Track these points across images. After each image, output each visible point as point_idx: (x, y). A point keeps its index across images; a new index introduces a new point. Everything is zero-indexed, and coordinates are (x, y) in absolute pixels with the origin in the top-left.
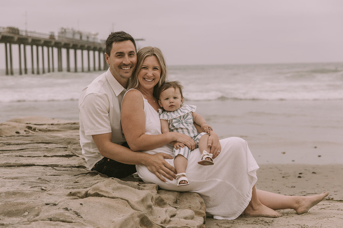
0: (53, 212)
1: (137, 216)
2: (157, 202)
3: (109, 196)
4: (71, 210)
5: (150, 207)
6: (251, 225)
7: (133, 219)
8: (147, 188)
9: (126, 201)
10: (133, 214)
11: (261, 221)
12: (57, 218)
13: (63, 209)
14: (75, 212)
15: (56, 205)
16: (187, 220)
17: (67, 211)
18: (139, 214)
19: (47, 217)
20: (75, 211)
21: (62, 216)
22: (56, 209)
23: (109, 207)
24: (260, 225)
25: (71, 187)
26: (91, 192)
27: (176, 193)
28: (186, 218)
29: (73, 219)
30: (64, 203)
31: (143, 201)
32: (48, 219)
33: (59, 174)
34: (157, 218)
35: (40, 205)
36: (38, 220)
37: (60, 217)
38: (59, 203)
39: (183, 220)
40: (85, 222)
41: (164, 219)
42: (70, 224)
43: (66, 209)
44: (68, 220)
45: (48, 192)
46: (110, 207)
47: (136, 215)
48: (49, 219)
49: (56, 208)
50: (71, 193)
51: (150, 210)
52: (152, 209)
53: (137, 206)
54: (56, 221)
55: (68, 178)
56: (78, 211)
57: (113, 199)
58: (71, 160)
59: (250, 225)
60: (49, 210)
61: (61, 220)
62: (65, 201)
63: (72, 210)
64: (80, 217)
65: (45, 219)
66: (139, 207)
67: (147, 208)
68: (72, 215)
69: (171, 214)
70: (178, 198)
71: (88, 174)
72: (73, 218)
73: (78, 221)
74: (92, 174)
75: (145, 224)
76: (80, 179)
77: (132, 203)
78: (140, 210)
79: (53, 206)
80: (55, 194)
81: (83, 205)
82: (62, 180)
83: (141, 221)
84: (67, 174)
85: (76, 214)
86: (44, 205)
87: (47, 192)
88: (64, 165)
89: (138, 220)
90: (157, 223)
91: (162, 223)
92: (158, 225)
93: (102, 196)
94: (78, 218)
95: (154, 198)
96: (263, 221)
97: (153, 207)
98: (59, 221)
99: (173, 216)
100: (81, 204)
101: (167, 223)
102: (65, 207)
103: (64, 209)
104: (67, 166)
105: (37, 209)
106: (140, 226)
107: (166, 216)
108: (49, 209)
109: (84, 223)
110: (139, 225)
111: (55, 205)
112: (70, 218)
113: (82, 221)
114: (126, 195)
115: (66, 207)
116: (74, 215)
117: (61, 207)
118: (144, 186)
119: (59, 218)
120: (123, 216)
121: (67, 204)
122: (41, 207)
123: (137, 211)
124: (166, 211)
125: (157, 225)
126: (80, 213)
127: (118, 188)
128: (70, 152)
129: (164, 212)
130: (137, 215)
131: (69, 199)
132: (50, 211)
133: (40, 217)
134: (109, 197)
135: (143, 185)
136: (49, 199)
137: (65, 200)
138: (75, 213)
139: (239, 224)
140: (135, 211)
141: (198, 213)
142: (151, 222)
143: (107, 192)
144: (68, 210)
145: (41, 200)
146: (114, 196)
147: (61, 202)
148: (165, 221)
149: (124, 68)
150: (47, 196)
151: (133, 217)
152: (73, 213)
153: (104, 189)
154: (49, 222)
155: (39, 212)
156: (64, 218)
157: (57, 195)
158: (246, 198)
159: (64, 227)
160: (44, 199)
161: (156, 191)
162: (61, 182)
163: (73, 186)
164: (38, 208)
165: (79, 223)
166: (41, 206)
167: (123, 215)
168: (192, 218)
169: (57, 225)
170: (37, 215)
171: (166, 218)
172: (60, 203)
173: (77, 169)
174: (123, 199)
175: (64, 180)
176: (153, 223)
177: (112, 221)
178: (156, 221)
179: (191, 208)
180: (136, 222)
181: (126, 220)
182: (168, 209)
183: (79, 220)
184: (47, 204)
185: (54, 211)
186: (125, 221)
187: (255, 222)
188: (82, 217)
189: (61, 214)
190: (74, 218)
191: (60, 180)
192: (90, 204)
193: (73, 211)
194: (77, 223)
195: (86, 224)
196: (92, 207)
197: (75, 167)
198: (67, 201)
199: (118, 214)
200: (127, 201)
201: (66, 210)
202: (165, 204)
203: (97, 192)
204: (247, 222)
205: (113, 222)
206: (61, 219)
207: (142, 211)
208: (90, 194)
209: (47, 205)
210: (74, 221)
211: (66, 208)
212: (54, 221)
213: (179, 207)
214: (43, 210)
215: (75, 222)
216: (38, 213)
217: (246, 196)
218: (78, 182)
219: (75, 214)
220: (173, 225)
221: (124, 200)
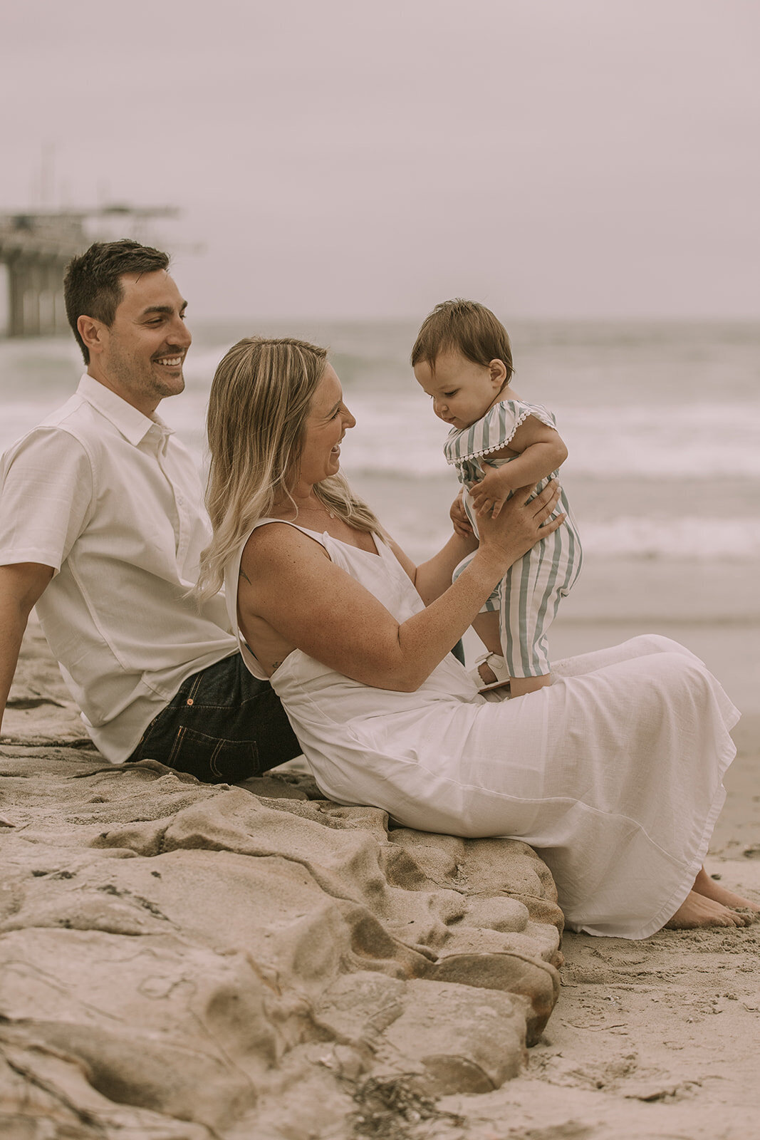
0: (67, 899)
1: (342, 917)
2: (393, 872)
3: (241, 847)
4: (127, 892)
5: (375, 887)
6: (715, 955)
7: (330, 927)
8: (352, 822)
9: (301, 865)
10: (331, 909)
11: (748, 941)
12: (88, 921)
13: (99, 889)
14: (141, 899)
15: (70, 877)
16: (504, 935)
17: (114, 897)
18: (348, 912)
19: (52, 916)
20: (141, 895)
21: (103, 914)
22: (74, 890)
23: (250, 884)
24: (745, 954)
25: (90, 816)
26: (176, 833)
27: (454, 843)
28: (500, 927)
29: (139, 923)
30: (97, 871)
31: (356, 865)
32: (58, 924)
33: (19, 769)
34: (404, 925)
35: (14, 877)
36: (25, 925)
37: (97, 915)
38: (78, 871)
39: (490, 932)
40: (182, 932)
41: (427, 931)
42: (135, 941)
43: (112, 890)
44: (126, 926)
45: (23, 833)
46: (251, 887)
47: (339, 913)
48: (61, 921)
49: (74, 887)
50: (104, 835)
51: (377, 897)
52: (383, 895)
53: (337, 883)
54: (87, 929)
55: (63, 786)
56: (151, 898)
57: (257, 858)
58: (36, 720)
59: (709, 955)
60: (49, 892)
61: (101, 926)
62: (98, 864)
63: (129, 893)
64: (160, 916)
65: (47, 921)
66: (344, 886)
67: (367, 891)
68: (134, 911)
69: (449, 913)
70: (460, 857)
71: (128, 773)
72: (139, 920)
73: (159, 929)
74: (143, 772)
75: (370, 944)
76: (106, 788)
77: (320, 872)
78: (351, 897)
79: (61, 878)
80: (48, 841)
81: (163, 876)
82: (41, 793)
83: (354, 934)
84: (49, 770)
85: (148, 907)
86: (28, 878)
87: (21, 834)
88: (24, 738)
89: (345, 929)
90: (408, 943)
91: (422, 943)
92: (412, 948)
93: (218, 848)
94: (155, 920)
95: (384, 857)
96: (754, 941)
97: (386, 886)
98: (94, 929)
99: (455, 919)
100: (156, 874)
101: (437, 944)
102: (103, 884)
103: (104, 889)
104: (35, 740)
105: (9, 889)
106: (353, 950)
107: (432, 920)
108: (50, 889)
109: (180, 938)
110: (350, 947)
111: (66, 875)
112: (132, 919)
113: (171, 931)
114: (294, 847)
115: (108, 883)
116: (139, 909)
117: (89, 884)
118: (340, 816)
119: (96, 920)
120: (299, 916)
121: (106, 872)
122: (20, 882)
123: (339, 900)
124: (431, 903)
125: (410, 950)
126: (157, 904)
127: (266, 822)
128: (24, 688)
129: (425, 907)
130: (343, 914)
131: (111, 857)
132: (53, 896)
133: (29, 917)
134: (240, 852)
135: (335, 811)
136: (35, 857)
137: (96, 861)
138: (142, 902)
139: (672, 951)
140: (334, 899)
141: (538, 912)
142: (388, 940)
143: (233, 834)
144: (118, 894)
145: (9, 860)
146: (260, 848)
147: (86, 866)
148: (432, 935)
149: (167, 360)
150: (26, 846)
151: (330, 921)
152: (136, 904)
153: (220, 822)
154: (65, 931)
155: (16, 900)
156: (112, 919)
157: (55, 844)
158: (685, 862)
159: (118, 948)
160: (16, 858)
161: (385, 835)
162: (39, 800)
163: (94, 815)
164: (13, 885)
165: (164, 936)
166: (19, 878)
167: (298, 913)
168: (521, 928)
169: (93, 941)
170: (14, 910)
171: (435, 927)
172: (83, 871)
173: (76, 752)
174: (292, 860)
175: (48, 792)
176: (397, 943)
177: (266, 934)
178: (401, 934)
179: (510, 893)
180: (341, 937)
181: (312, 930)
182: (437, 894)
183: (158, 927)
184: (38, 874)
185: (69, 895)
186: (310, 931)
187: (726, 946)
188: (166, 919)
189: (97, 908)
190: (142, 922)
191: (36, 792)
192: (185, 876)
193: (135, 897)
194: (158, 938)
195: (185, 940)
196: (192, 883)
197: (66, 745)
198: (106, 862)
199: (281, 910)
200: (306, 865)
201: (110, 893)
202: (420, 878)
203: (200, 833)
204: (698, 944)
205: (268, 936)
206: (103, 922)
207: (355, 901)
208: (172, 840)
209: (38, 878)
210: (144, 930)
211: (109, 887)
212: (81, 929)
213: (468, 891)
214: (29, 893)
215: (149, 934)
216: (13, 904)
217: (684, 858)
218: (107, 801)
219: (143, 908)
220: (459, 949)
221: (296, 861)
